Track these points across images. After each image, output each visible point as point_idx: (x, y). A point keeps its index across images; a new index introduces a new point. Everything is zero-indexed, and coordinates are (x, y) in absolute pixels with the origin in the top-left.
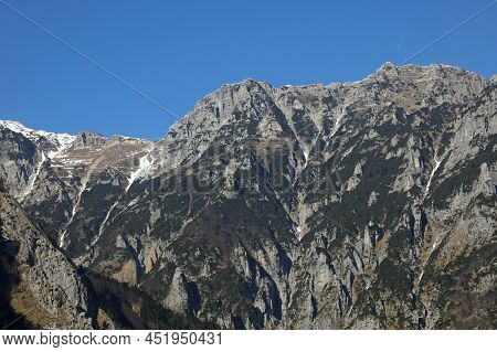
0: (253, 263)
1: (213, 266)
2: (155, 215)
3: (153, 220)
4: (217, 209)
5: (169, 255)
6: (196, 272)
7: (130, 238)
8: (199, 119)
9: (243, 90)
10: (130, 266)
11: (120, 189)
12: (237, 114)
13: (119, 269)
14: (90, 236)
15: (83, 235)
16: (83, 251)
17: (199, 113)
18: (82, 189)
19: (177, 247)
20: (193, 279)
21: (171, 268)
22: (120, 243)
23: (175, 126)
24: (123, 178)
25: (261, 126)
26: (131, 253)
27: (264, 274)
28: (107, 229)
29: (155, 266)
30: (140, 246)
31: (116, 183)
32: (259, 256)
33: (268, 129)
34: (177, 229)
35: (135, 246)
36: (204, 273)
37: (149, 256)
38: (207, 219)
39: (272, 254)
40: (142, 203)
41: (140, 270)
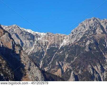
0: (93, 69)
1: (82, 71)
2: (67, 56)
3: (66, 57)
4: (84, 54)
5: (70, 67)
6: (77, 72)
7: (60, 62)
8: (80, 29)
9: (92, 20)
10: (60, 70)
11: (57, 49)
12: (90, 27)
13: (56, 71)
14: (49, 62)
15: (47, 61)
16: (47, 66)
17: (80, 27)
18: (47, 48)
19: (72, 65)
20: (77, 74)
21: (71, 71)
22: (57, 64)
23: (73, 31)
24: (58, 45)
25: (97, 31)
26: (60, 67)
27: (97, 73)
28: (54, 60)
29: (67, 70)
30: (63, 65)
31: (56, 47)
32: (95, 68)
33: (99, 31)
34: (73, 60)
35: (61, 65)
36: (80, 72)
37: (65, 67)
38: (81, 57)
39: (99, 67)
40: (63, 53)
41: (62, 71)
